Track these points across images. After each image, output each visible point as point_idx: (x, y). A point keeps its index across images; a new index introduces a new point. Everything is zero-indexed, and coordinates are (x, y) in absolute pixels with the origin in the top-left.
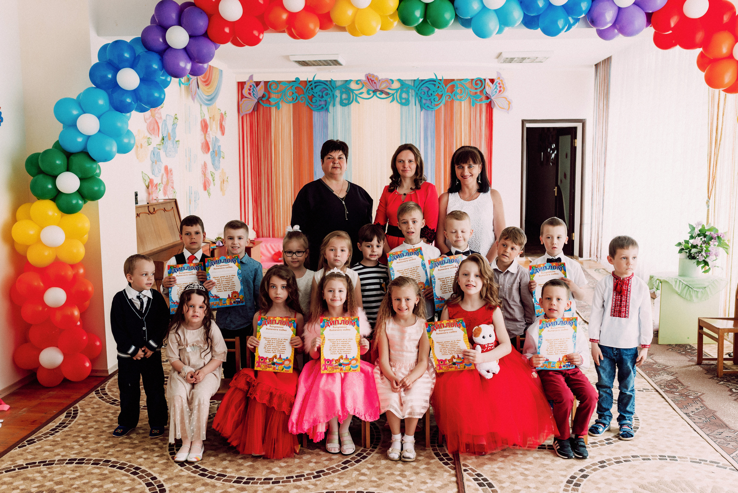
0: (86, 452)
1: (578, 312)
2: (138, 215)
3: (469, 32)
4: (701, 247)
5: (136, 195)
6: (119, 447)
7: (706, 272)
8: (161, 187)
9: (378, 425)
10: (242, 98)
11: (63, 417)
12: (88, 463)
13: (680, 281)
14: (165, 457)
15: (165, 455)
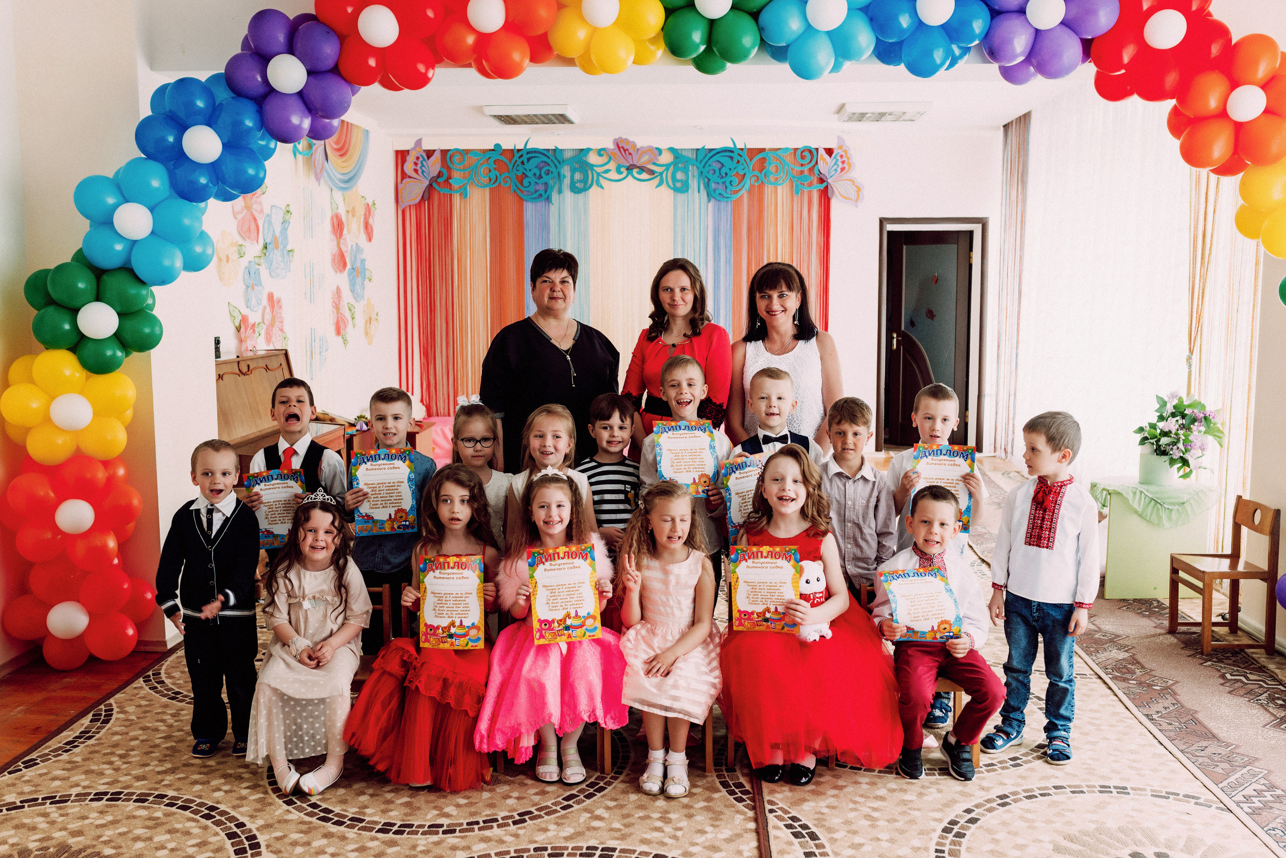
0: (125, 782)
1: (971, 544)
2: (220, 377)
3: (784, 69)
4: (1176, 434)
5: (217, 342)
6: (183, 772)
7: (1186, 476)
8: (262, 330)
9: (625, 734)
10: (402, 179)
11: (86, 721)
12: (128, 800)
13: (1141, 492)
14: (261, 789)
15: (260, 786)
